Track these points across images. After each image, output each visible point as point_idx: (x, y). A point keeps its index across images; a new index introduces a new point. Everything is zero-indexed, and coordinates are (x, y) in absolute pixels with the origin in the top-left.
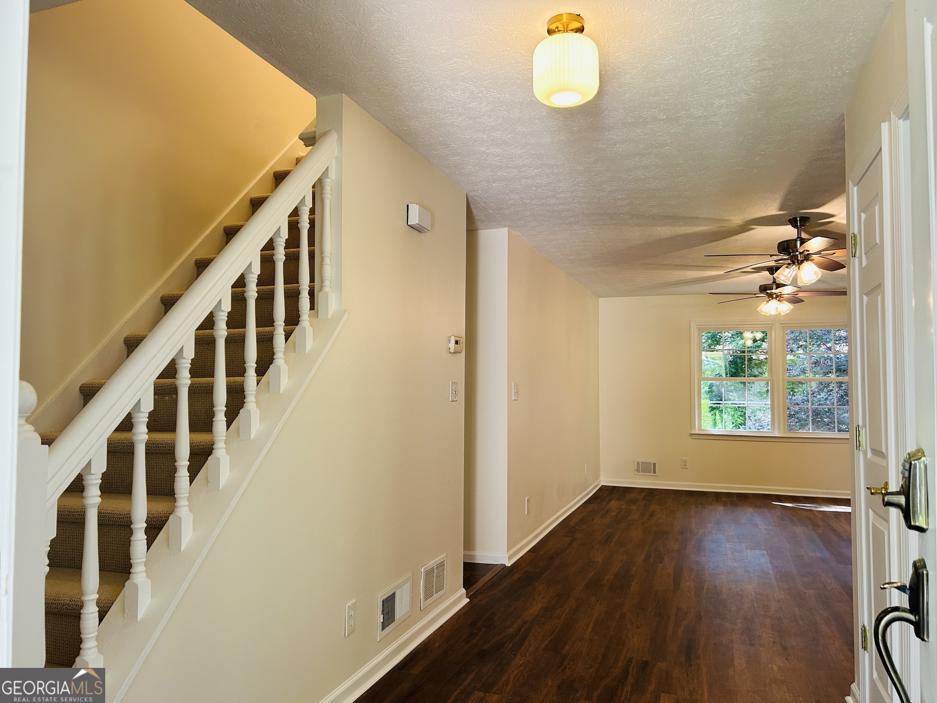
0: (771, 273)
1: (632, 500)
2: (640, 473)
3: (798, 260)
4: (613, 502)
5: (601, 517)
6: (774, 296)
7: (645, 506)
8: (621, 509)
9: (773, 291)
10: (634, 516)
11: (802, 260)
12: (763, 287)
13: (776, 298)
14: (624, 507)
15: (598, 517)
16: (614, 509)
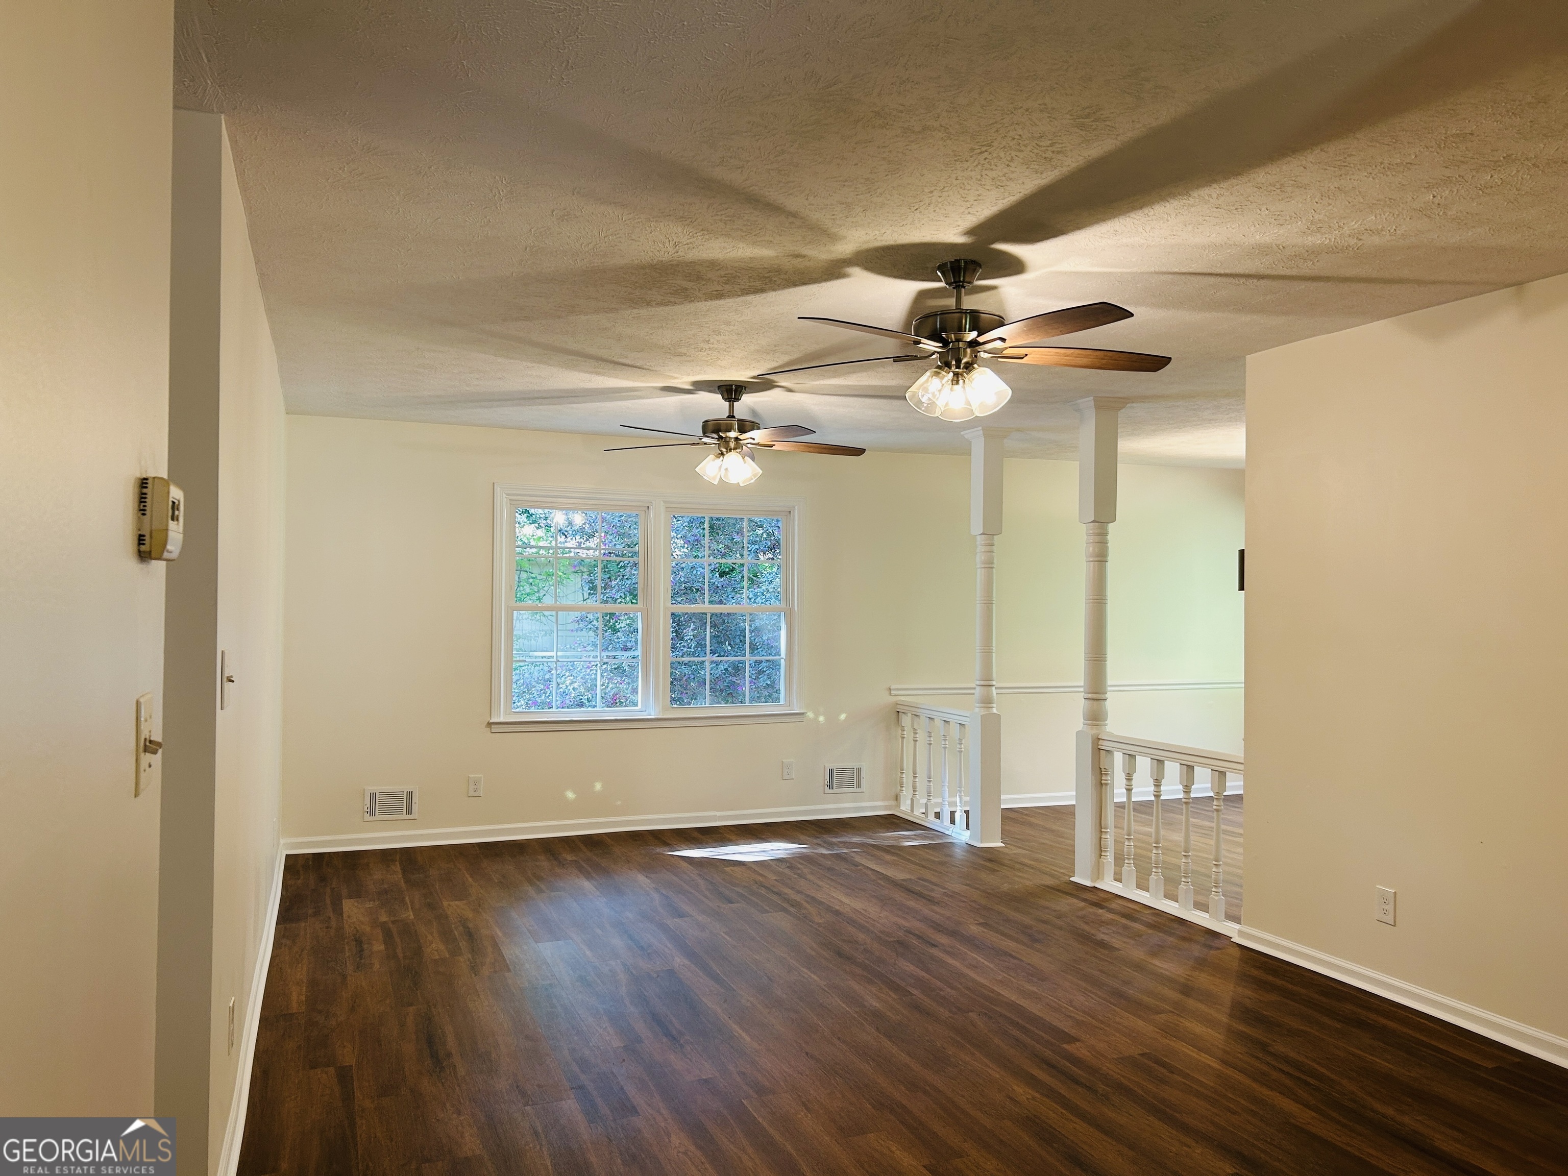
0: (726, 397)
1: (386, 892)
2: (378, 817)
3: (959, 362)
4: (348, 905)
5: (358, 967)
6: (732, 445)
7: (431, 906)
8: (383, 926)
9: (733, 434)
10: (435, 947)
11: (967, 363)
12: (710, 428)
13: (735, 449)
14: (384, 918)
15: (350, 968)
16: (368, 929)
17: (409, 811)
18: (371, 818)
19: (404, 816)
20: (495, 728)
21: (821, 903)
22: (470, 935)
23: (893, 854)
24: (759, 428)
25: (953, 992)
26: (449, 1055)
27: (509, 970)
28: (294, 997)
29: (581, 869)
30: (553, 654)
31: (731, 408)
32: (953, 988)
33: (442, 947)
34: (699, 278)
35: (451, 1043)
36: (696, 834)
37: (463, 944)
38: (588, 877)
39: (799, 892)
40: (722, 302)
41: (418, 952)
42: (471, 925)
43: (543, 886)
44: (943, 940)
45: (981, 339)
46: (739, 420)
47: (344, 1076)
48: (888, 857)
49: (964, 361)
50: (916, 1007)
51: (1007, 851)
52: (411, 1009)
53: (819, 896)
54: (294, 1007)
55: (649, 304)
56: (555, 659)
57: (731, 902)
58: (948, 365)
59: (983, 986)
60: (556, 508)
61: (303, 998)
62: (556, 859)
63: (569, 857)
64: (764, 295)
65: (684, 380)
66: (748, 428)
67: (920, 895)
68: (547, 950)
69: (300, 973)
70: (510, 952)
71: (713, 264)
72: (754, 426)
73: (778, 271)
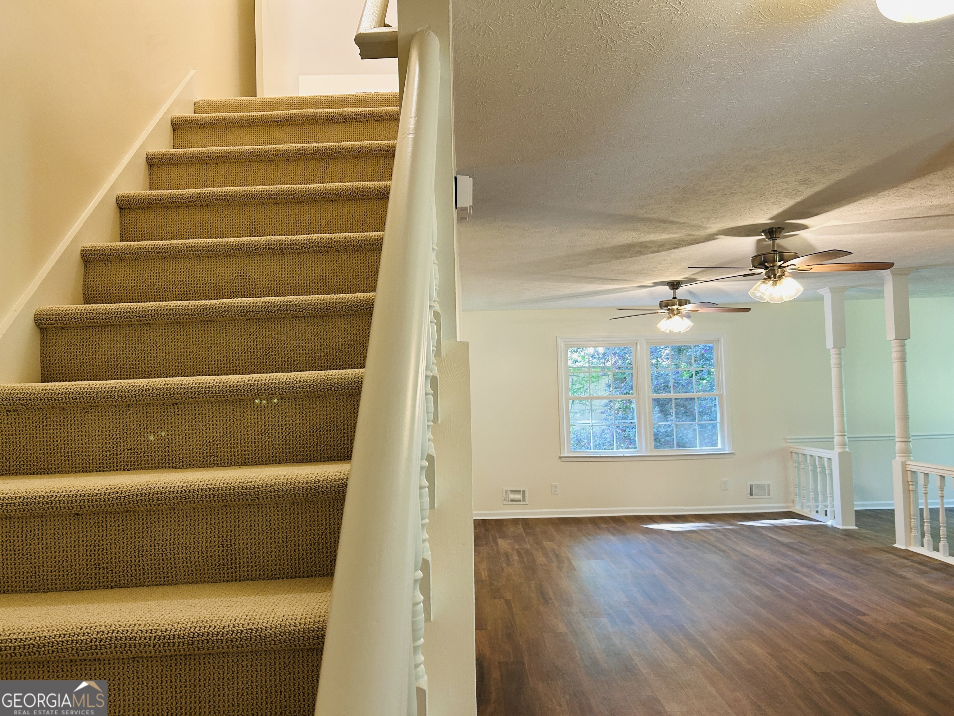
0: (672, 288)
1: (517, 537)
2: (510, 503)
3: (775, 275)
4: (500, 541)
5: (508, 565)
6: (676, 312)
7: (538, 543)
8: (517, 550)
9: (675, 307)
10: (541, 559)
11: (779, 276)
12: (663, 303)
13: (677, 314)
14: (517, 547)
15: (504, 565)
16: (510, 551)
17: (524, 501)
18: (507, 503)
19: (522, 503)
20: (563, 460)
21: (738, 551)
22: (557, 556)
23: (785, 530)
24: (690, 303)
25: (802, 592)
26: (551, 599)
27: (575, 570)
28: (483, 574)
29: (609, 531)
30: (590, 422)
31: (674, 293)
32: (801, 589)
33: (544, 559)
34: (646, 247)
35: (551, 595)
36: (672, 518)
37: (554, 559)
38: (614, 535)
39: (726, 546)
40: (659, 253)
41: (534, 560)
42: (557, 552)
43: (590, 537)
44: (804, 570)
45: (784, 265)
46: (679, 300)
47: (507, 602)
48: (782, 532)
49: (778, 275)
50: (781, 597)
51: (859, 531)
52: (533, 582)
53: (737, 548)
54: (484, 578)
55: (625, 257)
56: (591, 425)
57: (687, 548)
58: (769, 277)
59: (820, 590)
60: (590, 347)
61: (487, 575)
62: (597, 526)
63: (604, 526)
64: (679, 249)
65: (649, 282)
66: (683, 303)
67: (796, 549)
68: (594, 564)
69: (484, 565)
70: (575, 563)
71: (651, 242)
72: (687, 302)
73: (683, 241)
